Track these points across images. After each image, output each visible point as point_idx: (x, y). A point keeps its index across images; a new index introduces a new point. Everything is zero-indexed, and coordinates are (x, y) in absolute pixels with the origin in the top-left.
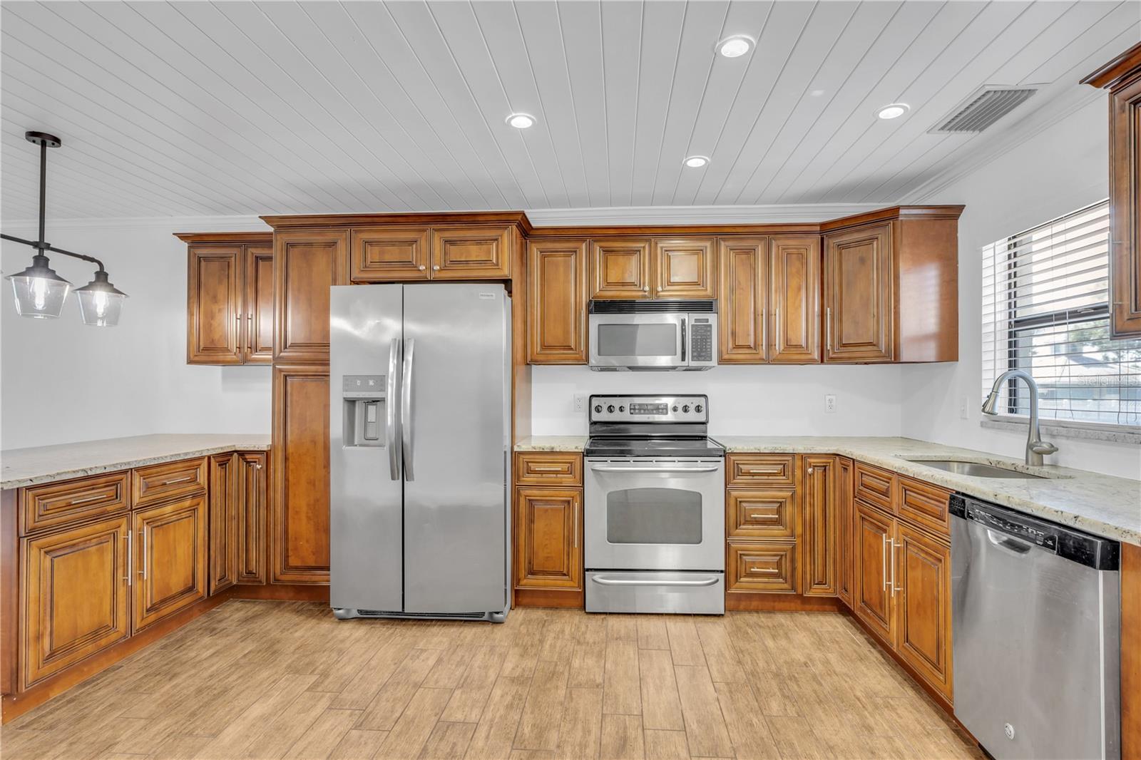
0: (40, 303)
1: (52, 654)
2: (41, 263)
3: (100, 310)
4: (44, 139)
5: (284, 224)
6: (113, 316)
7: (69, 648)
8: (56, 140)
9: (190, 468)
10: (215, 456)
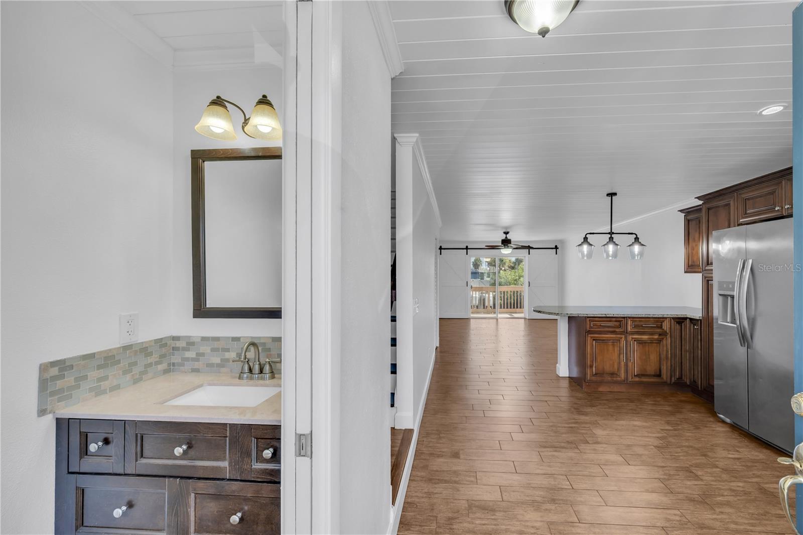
0: (611, 253)
1: (596, 374)
2: (611, 239)
3: (636, 253)
4: (612, 195)
5: (707, 198)
6: (641, 254)
7: (602, 374)
8: (615, 194)
9: (657, 322)
10: (674, 318)
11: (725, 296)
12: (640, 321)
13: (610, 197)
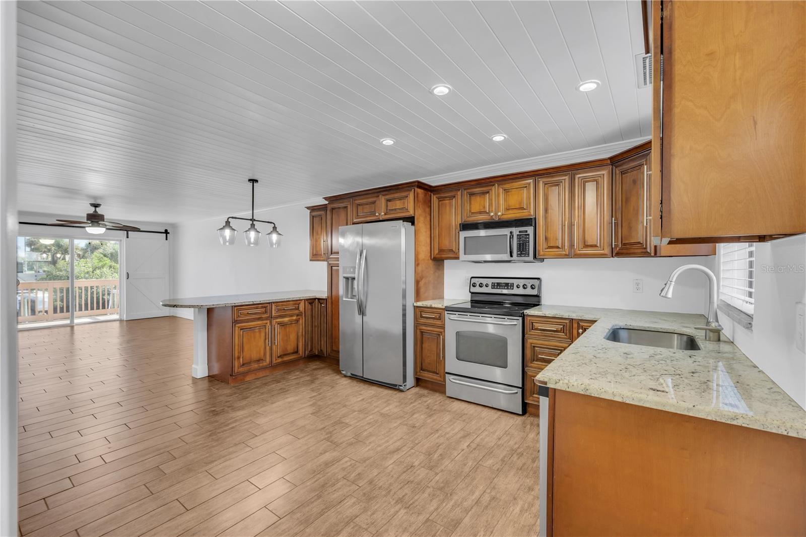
0: (252, 240)
1: (243, 365)
2: (253, 226)
3: (274, 241)
4: (253, 181)
5: (332, 199)
6: (279, 243)
7: (249, 363)
8: (257, 181)
9: (295, 304)
10: (307, 300)
11: (347, 278)
12: (282, 305)
13: (252, 184)
